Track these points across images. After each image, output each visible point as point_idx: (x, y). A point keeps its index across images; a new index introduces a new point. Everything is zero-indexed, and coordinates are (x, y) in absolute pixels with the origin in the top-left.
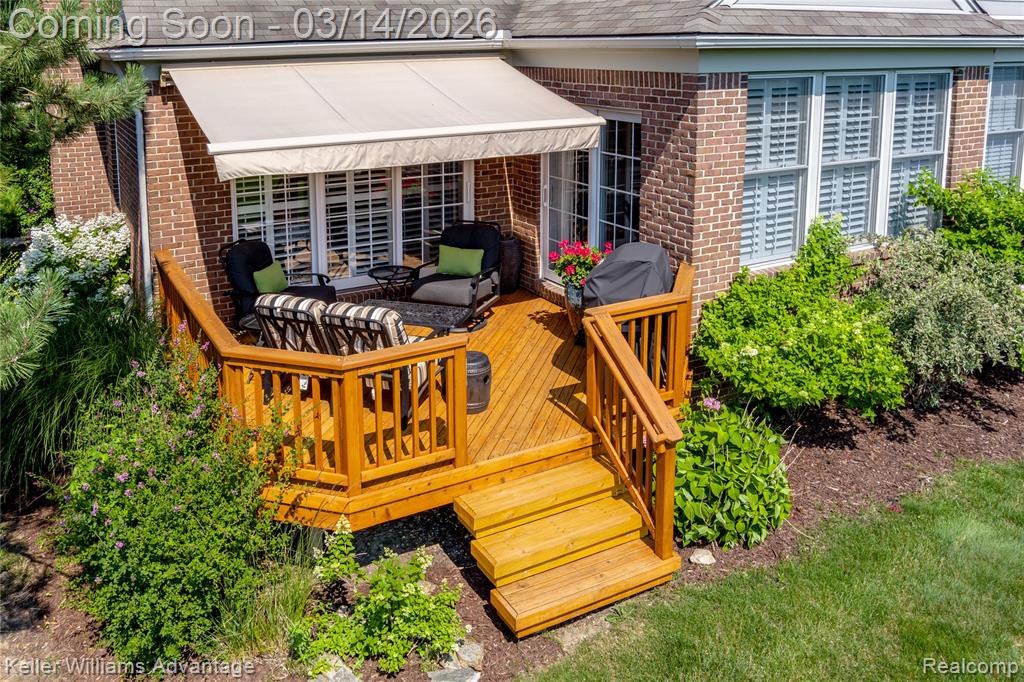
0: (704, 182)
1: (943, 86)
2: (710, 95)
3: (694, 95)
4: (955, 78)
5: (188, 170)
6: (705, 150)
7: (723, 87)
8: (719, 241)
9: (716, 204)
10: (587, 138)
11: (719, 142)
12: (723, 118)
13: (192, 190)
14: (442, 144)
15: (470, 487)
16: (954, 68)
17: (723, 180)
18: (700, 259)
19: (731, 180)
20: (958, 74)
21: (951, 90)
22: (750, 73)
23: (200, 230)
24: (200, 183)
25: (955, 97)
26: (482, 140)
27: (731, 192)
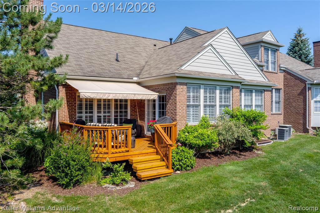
0: (178, 104)
1: (230, 90)
2: (179, 87)
3: (176, 87)
4: (232, 88)
5: (67, 103)
6: (178, 98)
7: (182, 85)
8: (182, 117)
9: (181, 109)
10: (155, 97)
11: (181, 96)
12: (182, 92)
13: (68, 108)
14: (125, 95)
15: (132, 157)
16: (232, 86)
17: (182, 105)
18: (178, 121)
19: (184, 105)
20: (233, 87)
21: (231, 91)
22: (187, 83)
23: (69, 117)
24: (70, 107)
25: (232, 92)
26: (133, 95)
27: (184, 107)
